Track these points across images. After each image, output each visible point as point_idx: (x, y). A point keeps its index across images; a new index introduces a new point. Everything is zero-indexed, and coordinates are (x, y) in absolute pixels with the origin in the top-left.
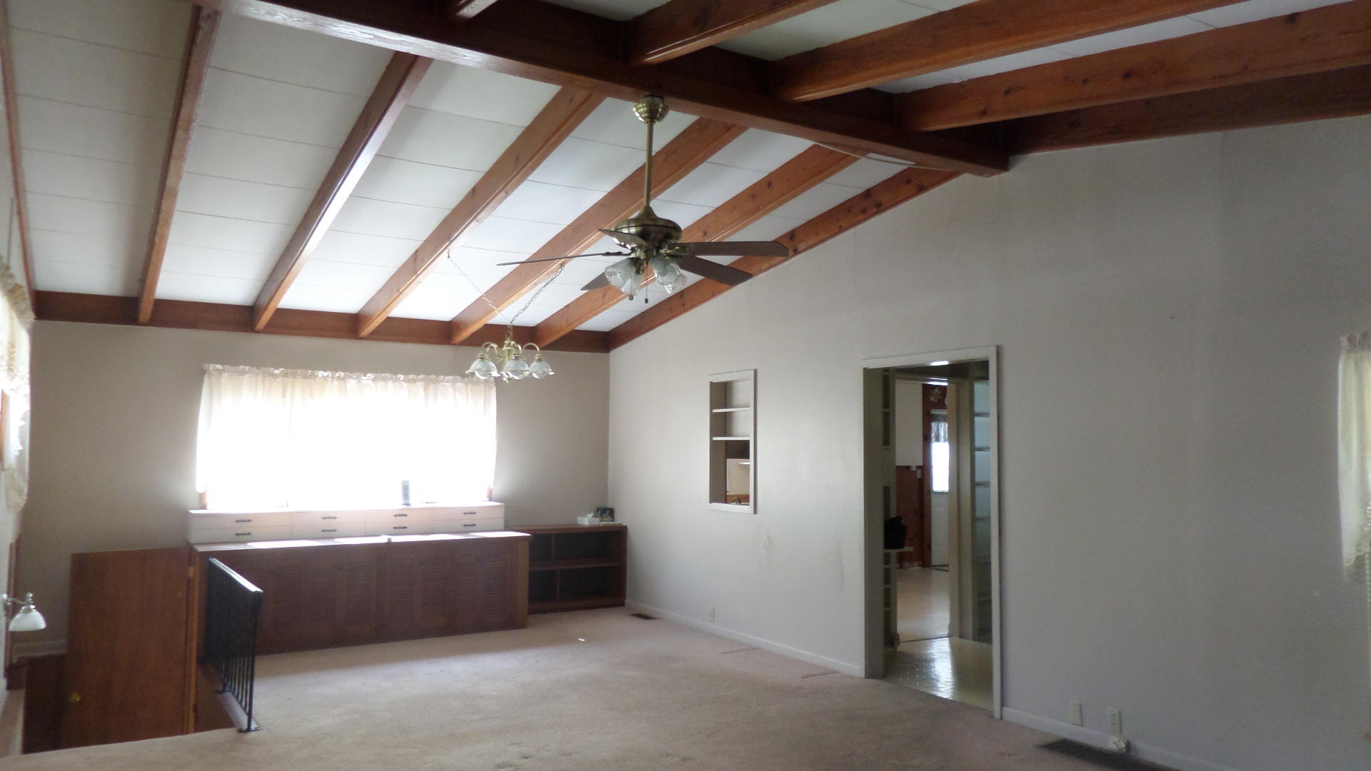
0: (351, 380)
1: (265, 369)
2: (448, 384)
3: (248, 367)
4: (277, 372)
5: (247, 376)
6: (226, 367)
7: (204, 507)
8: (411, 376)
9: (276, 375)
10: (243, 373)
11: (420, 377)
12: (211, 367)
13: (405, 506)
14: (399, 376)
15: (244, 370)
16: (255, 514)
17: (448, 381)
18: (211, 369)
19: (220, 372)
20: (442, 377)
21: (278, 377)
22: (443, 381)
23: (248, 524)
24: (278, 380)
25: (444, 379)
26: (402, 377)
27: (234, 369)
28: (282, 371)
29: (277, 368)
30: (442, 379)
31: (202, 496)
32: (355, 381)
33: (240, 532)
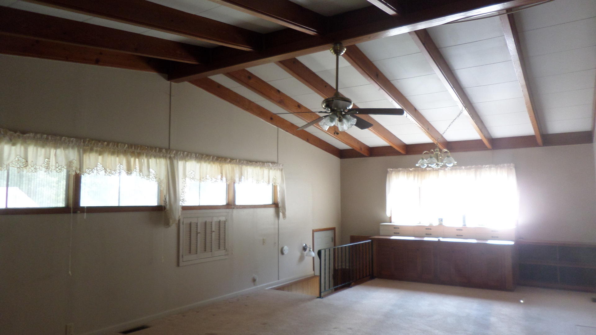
0: (441, 171)
1: (407, 169)
2: (487, 169)
3: (401, 169)
4: (411, 169)
5: (401, 172)
6: (393, 169)
7: (391, 222)
8: (468, 167)
9: (411, 171)
10: (399, 171)
11: (473, 166)
12: (389, 169)
13: (464, 226)
14: (462, 167)
15: (400, 170)
16: (400, 226)
17: (487, 168)
18: (389, 170)
19: (392, 171)
20: (484, 166)
21: (412, 172)
22: (484, 168)
23: (398, 229)
24: (412, 173)
25: (485, 166)
26: (463, 167)
27: (397, 170)
28: (413, 169)
29: (411, 168)
30: (484, 167)
31: (390, 218)
32: (443, 171)
33: (396, 232)
